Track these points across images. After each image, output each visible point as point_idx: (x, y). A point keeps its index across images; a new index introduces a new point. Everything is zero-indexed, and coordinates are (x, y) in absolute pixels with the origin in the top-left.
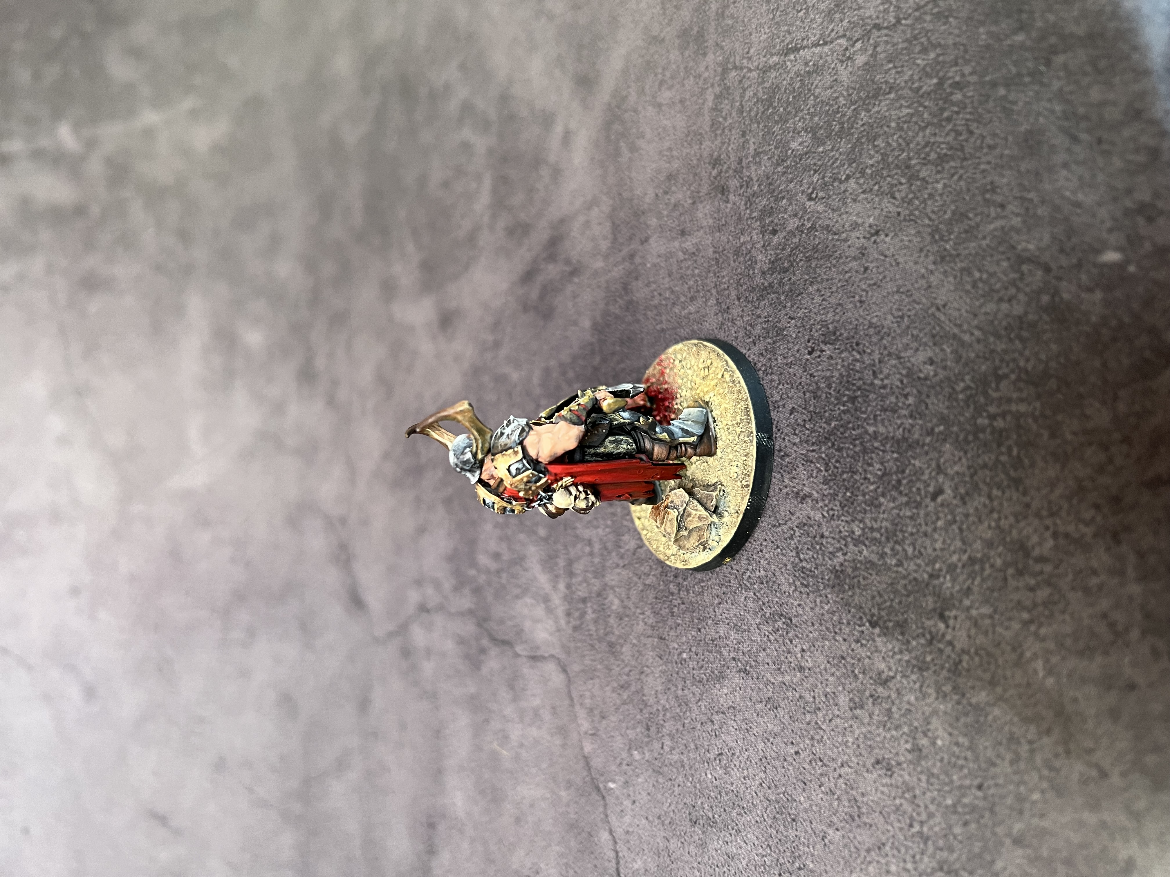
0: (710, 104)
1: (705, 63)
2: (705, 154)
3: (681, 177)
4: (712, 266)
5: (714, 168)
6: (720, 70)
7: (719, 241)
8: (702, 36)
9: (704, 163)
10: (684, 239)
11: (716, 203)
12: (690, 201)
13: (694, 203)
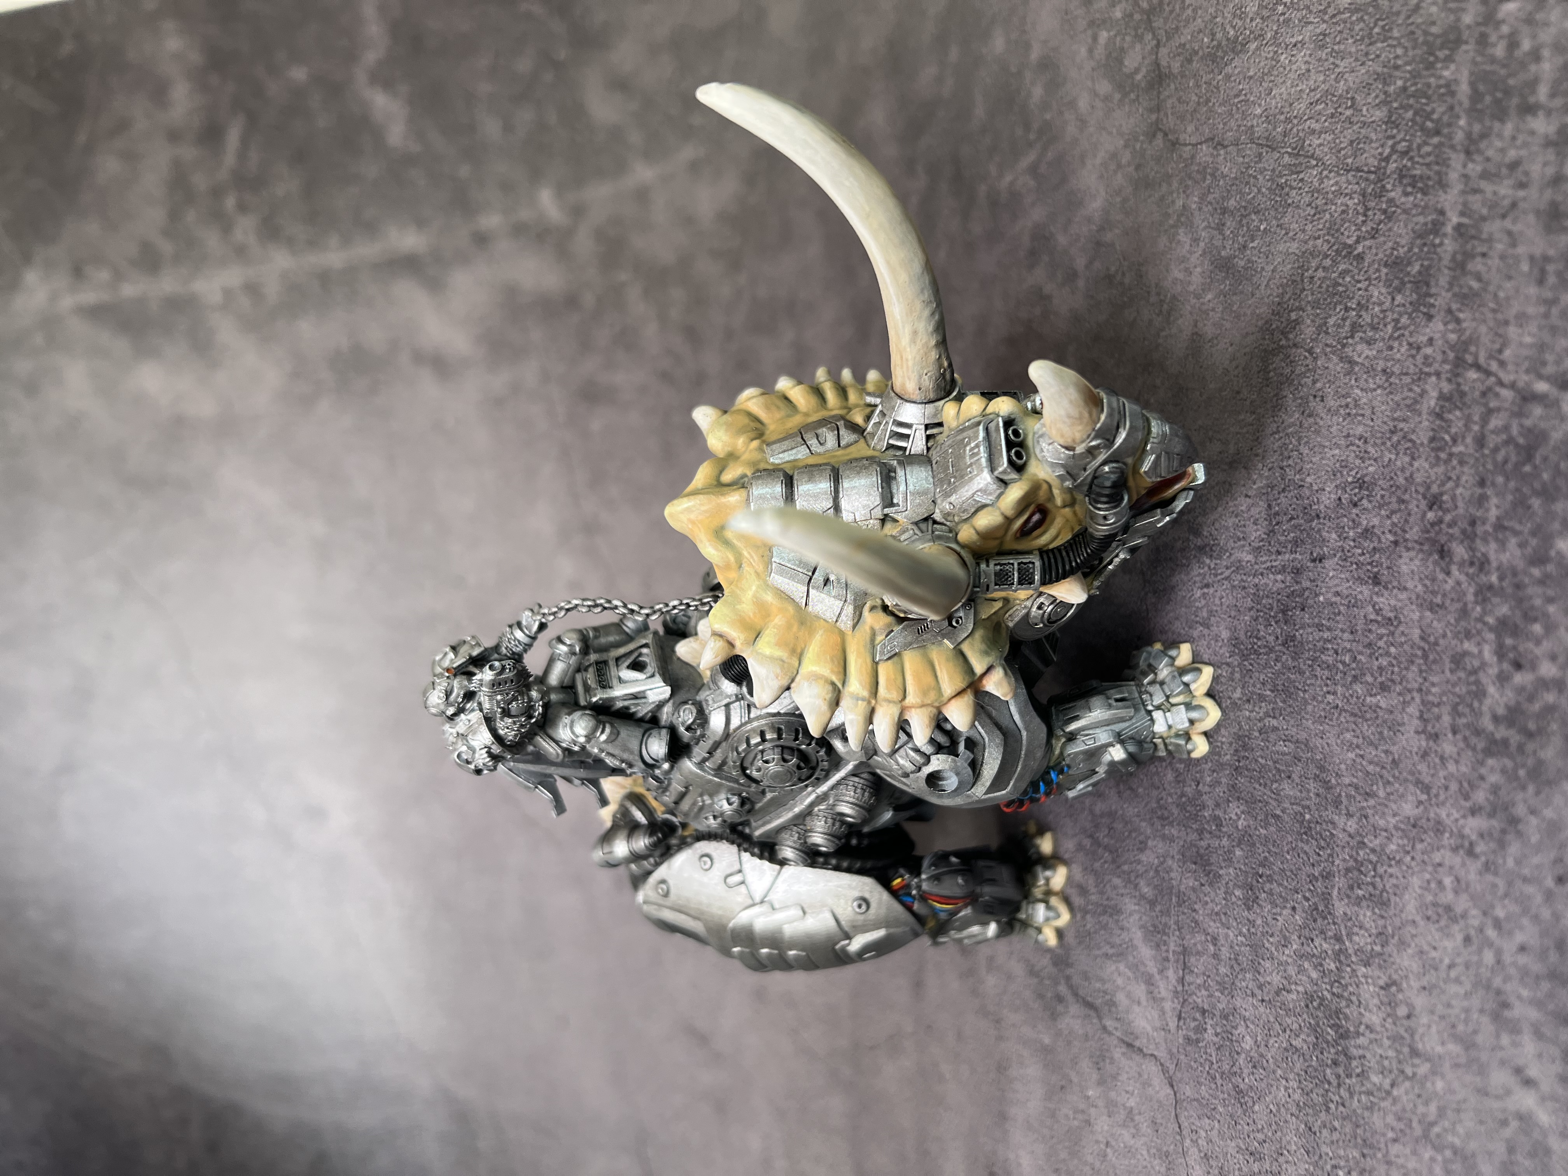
0: (1432, 403)
1: (1428, 330)
2: (1419, 478)
3: (1378, 493)
4: (1416, 656)
5: (1431, 508)
6: (1451, 355)
7: (1430, 626)
8: (1428, 285)
9: (1416, 491)
10: (1376, 589)
11: (1431, 567)
12: (1391, 538)
13: (1396, 543)
